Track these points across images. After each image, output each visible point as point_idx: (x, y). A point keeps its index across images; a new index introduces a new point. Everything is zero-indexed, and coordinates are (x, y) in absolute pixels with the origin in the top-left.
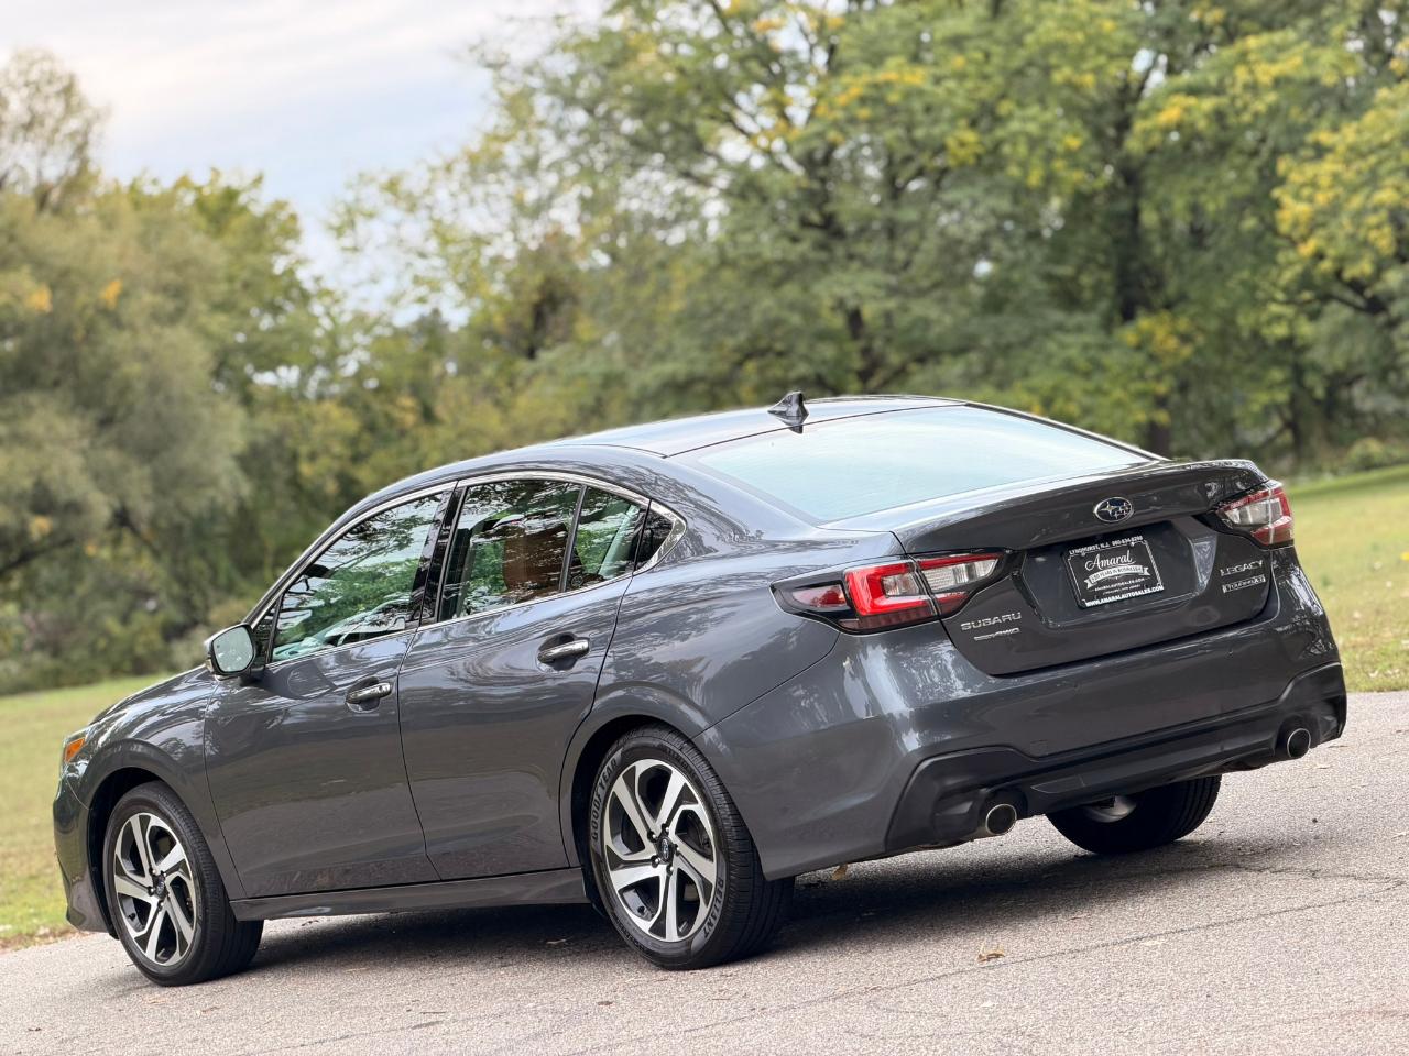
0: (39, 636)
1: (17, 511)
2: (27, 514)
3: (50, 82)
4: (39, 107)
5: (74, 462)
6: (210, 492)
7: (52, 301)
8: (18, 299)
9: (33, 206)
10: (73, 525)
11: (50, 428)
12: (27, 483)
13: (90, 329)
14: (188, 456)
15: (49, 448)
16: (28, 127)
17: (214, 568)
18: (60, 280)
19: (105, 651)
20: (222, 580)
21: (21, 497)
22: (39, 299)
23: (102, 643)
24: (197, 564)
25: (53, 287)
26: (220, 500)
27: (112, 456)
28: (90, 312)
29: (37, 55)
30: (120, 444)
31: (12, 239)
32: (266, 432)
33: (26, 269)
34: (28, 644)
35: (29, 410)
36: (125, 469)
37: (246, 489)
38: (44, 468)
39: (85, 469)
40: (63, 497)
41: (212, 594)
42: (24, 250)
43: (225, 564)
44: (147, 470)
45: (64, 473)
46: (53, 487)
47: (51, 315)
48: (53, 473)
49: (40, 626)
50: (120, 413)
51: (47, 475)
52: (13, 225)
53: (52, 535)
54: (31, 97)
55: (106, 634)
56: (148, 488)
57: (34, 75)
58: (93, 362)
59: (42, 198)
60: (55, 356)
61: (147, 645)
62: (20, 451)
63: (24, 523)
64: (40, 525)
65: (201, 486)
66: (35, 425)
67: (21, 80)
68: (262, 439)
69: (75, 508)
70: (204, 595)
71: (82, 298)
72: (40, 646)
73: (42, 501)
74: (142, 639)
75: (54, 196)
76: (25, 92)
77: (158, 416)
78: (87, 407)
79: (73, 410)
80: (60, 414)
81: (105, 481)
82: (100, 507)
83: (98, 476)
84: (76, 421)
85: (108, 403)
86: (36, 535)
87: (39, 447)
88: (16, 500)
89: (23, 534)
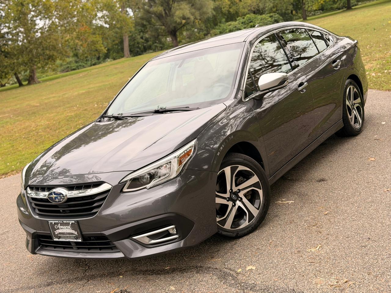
0: (188, 36)
2: (182, 20)
5: (188, 11)
6: (208, 15)
10: (189, 21)
11: (184, 7)
12: (181, 15)
14: (205, 10)
15: (184, 10)
17: (211, 25)
19: (196, 38)
20: (212, 27)
21: (181, 17)
23: (196, 37)
24: (209, 25)
26: (210, 16)
27: (193, 10)
30: (195, 8)
32: (217, 5)
34: (186, 38)
35: (182, 4)
36: (195, 12)
37: (214, 13)
39: (189, 13)
40: (187, 17)
41: (211, 29)
43: (212, 25)
44: (199, 12)
45: (187, 13)
46: (185, 16)
48: (185, 13)
49: (188, 35)
50: (195, 4)
51: (184, 14)
53: (186, 23)
55: (196, 35)
56: (199, 15)
61: (202, 37)
62: (180, 10)
63: (181, 21)
64: (184, 21)
65: (207, 14)
66: (182, 7)
68: (216, 6)
69: (189, 18)
70: (209, 29)
72: (188, 38)
73: (184, 18)
74: (201, 36)
77: (200, 4)
78: (190, 3)
79: (188, 4)
80: (186, 5)
81: (193, 14)
82: (192, 18)
83: (191, 13)
84: (188, 6)
85: (193, 2)
86: (183, 23)
87: (183, 10)
88: (180, 18)
89: (181, 23)
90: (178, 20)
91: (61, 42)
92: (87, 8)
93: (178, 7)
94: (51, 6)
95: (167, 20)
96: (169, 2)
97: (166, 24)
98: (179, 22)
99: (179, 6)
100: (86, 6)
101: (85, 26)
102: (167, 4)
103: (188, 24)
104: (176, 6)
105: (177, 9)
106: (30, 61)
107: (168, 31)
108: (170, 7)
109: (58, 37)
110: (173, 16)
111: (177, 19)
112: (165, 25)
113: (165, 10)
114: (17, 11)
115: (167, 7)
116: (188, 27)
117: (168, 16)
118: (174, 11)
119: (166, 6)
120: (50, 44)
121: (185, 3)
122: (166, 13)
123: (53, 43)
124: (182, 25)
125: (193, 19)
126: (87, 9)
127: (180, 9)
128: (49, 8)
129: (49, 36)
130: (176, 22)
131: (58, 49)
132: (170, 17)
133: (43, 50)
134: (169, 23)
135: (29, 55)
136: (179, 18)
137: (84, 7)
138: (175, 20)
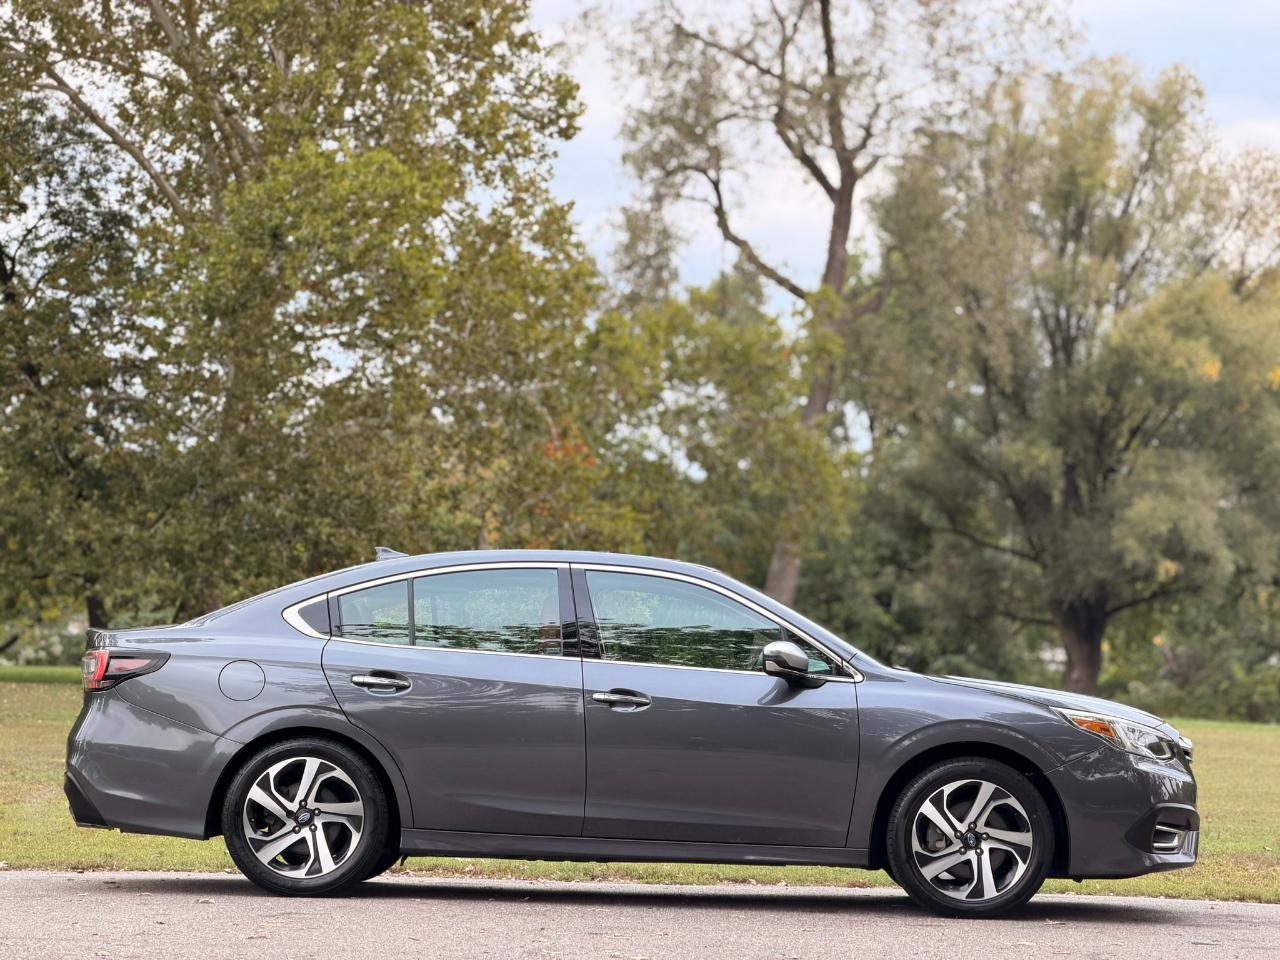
0: (1174, 667)
1: (1150, 551)
2: (1158, 556)
3: (1270, 180)
4: (1255, 197)
5: (1211, 518)
7: (1220, 374)
8: (1191, 364)
9: (1226, 287)
10: (1199, 574)
11: (1195, 484)
12: (1163, 528)
13: (1256, 403)
15: (1189, 500)
16: (1242, 216)
18: (1232, 356)
19: (1225, 692)
21: (1155, 539)
22: (1211, 368)
23: (1225, 685)
25: (1225, 361)
27: (1248, 520)
28: (1257, 388)
29: (1265, 154)
30: (1259, 510)
31: (1199, 311)
33: (1205, 340)
34: (1162, 672)
35: (1181, 465)
36: (1257, 533)
38: (1181, 518)
39: (1218, 525)
40: (1195, 546)
42: (1208, 323)
45: (1199, 526)
46: (1186, 536)
47: (1220, 384)
48: (1191, 523)
49: (1176, 657)
50: (1264, 483)
51: (1182, 525)
52: (1202, 299)
53: (1177, 578)
54: (1249, 190)
55: (1231, 678)
56: (1273, 555)
57: (1257, 172)
58: (1250, 434)
59: (1239, 283)
60: (1221, 421)
61: (1264, 694)
62: (1164, 499)
63: (1154, 562)
64: (1167, 568)
66: (1182, 479)
67: (1244, 174)
69: (1204, 559)
71: (1252, 375)
72: (1172, 676)
73: (1174, 546)
74: (1260, 688)
75: (1250, 284)
76: (1244, 185)
78: (1238, 472)
79: (1222, 473)
80: (1209, 474)
81: (1235, 540)
82: (1227, 562)
83: (1229, 535)
84: (1221, 482)
85: (1256, 471)
86: (1162, 576)
87: (1182, 499)
88: (1151, 541)
89: (1149, 576)
90: (1135, 553)
91: (416, 492)
92: (621, 344)
93: (1153, 477)
94: (425, 288)
95: (1067, 535)
96: (1113, 434)
97: (1056, 558)
98: (1135, 565)
99: (1163, 470)
100: (618, 332)
101: (571, 442)
102: (1090, 441)
103: (1195, 590)
104: (1146, 467)
105: (1146, 487)
106: (209, 553)
107: (1056, 604)
108: (1110, 461)
109: (408, 463)
110: (1112, 516)
111: (1131, 543)
112: (1047, 558)
113: (1070, 471)
114: (239, 266)
115: (1091, 459)
116: (1192, 612)
117: (1079, 511)
118: (1123, 490)
119: (1086, 449)
120: (351, 486)
121: (1204, 465)
122: (1072, 491)
123: (369, 486)
124: (1154, 587)
125: (1230, 568)
126: (613, 353)
127: (1168, 489)
128: (413, 292)
129: (362, 445)
130: (1119, 558)
131: (383, 526)
132: (1091, 518)
133: (303, 507)
134: (1075, 554)
135: (215, 517)
136: (1141, 540)
137: (603, 336)
138: (1114, 548)
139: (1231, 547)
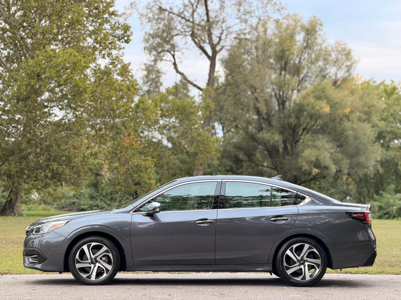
1: (310, 166)
2: (312, 167)
3: (344, 51)
4: (339, 56)
5: (328, 155)
6: (366, 170)
7: (330, 111)
8: (321, 108)
9: (331, 84)
10: (325, 173)
11: (323, 145)
12: (314, 159)
13: (341, 120)
14: (362, 159)
15: (322, 150)
16: (335, 62)
17: (369, 191)
18: (333, 105)
20: (370, 195)
21: (311, 162)
22: (327, 109)
24: (365, 189)
25: (331, 107)
26: (369, 173)
27: (340, 156)
28: (341, 115)
29: (342, 43)
30: (343, 152)
31: (323, 92)
32: (390, 156)
33: (325, 101)
35: (319, 140)
36: (342, 160)
37: (381, 170)
38: (319, 156)
39: (330, 158)
40: (323, 164)
41: (367, 198)
42: (326, 95)
43: (372, 190)
44: (349, 161)
45: (324, 158)
46: (321, 161)
47: (330, 114)
48: (322, 158)
50: (344, 144)
51: (319, 158)
52: (324, 88)
53: (318, 174)
54: (337, 54)
56: (348, 166)
57: (340, 49)
58: (339, 129)
59: (335, 83)
60: (331, 125)
62: (314, 150)
63: (311, 169)
64: (315, 171)
65: (364, 168)
66: (319, 143)
67: (336, 49)
68: (388, 158)
69: (326, 168)
70: (364, 199)
71: (340, 111)
73: (317, 165)
75: (339, 83)
76: (336, 53)
77: (357, 147)
78: (336, 141)
79: (331, 141)
80: (327, 142)
81: (336, 162)
82: (333, 169)
83: (334, 160)
84: (331, 144)
85: (342, 140)
86: (314, 174)
87: (319, 150)
88: (310, 163)
89: (310, 173)
90: (306, 167)
91: (84, 154)
92: (146, 107)
93: (310, 143)
94: (85, 91)
95: (284, 162)
96: (298, 130)
97: (281, 169)
98: (306, 170)
99: (312, 141)
100: (145, 103)
101: (131, 137)
102: (291, 132)
103: (324, 177)
104: (308, 140)
105: (308, 146)
106: (19, 174)
108: (297, 138)
109: (81, 145)
110: (298, 155)
111: (304, 163)
112: (278, 168)
113: (285, 142)
114: (27, 85)
115: (291, 138)
116: (323, 184)
117: (288, 154)
118: (301, 147)
119: (290, 135)
120: (63, 153)
121: (326, 139)
122: (285, 148)
123: (69, 152)
124: (311, 177)
125: (334, 170)
126: (144, 110)
127: (315, 147)
128: (82, 92)
129: (66, 140)
130: (300, 168)
131: (74, 164)
132: (292, 156)
133: (49, 159)
134: (287, 168)
135: (21, 163)
136: (307, 162)
137: (140, 104)
138: (299, 165)
139: (334, 164)
